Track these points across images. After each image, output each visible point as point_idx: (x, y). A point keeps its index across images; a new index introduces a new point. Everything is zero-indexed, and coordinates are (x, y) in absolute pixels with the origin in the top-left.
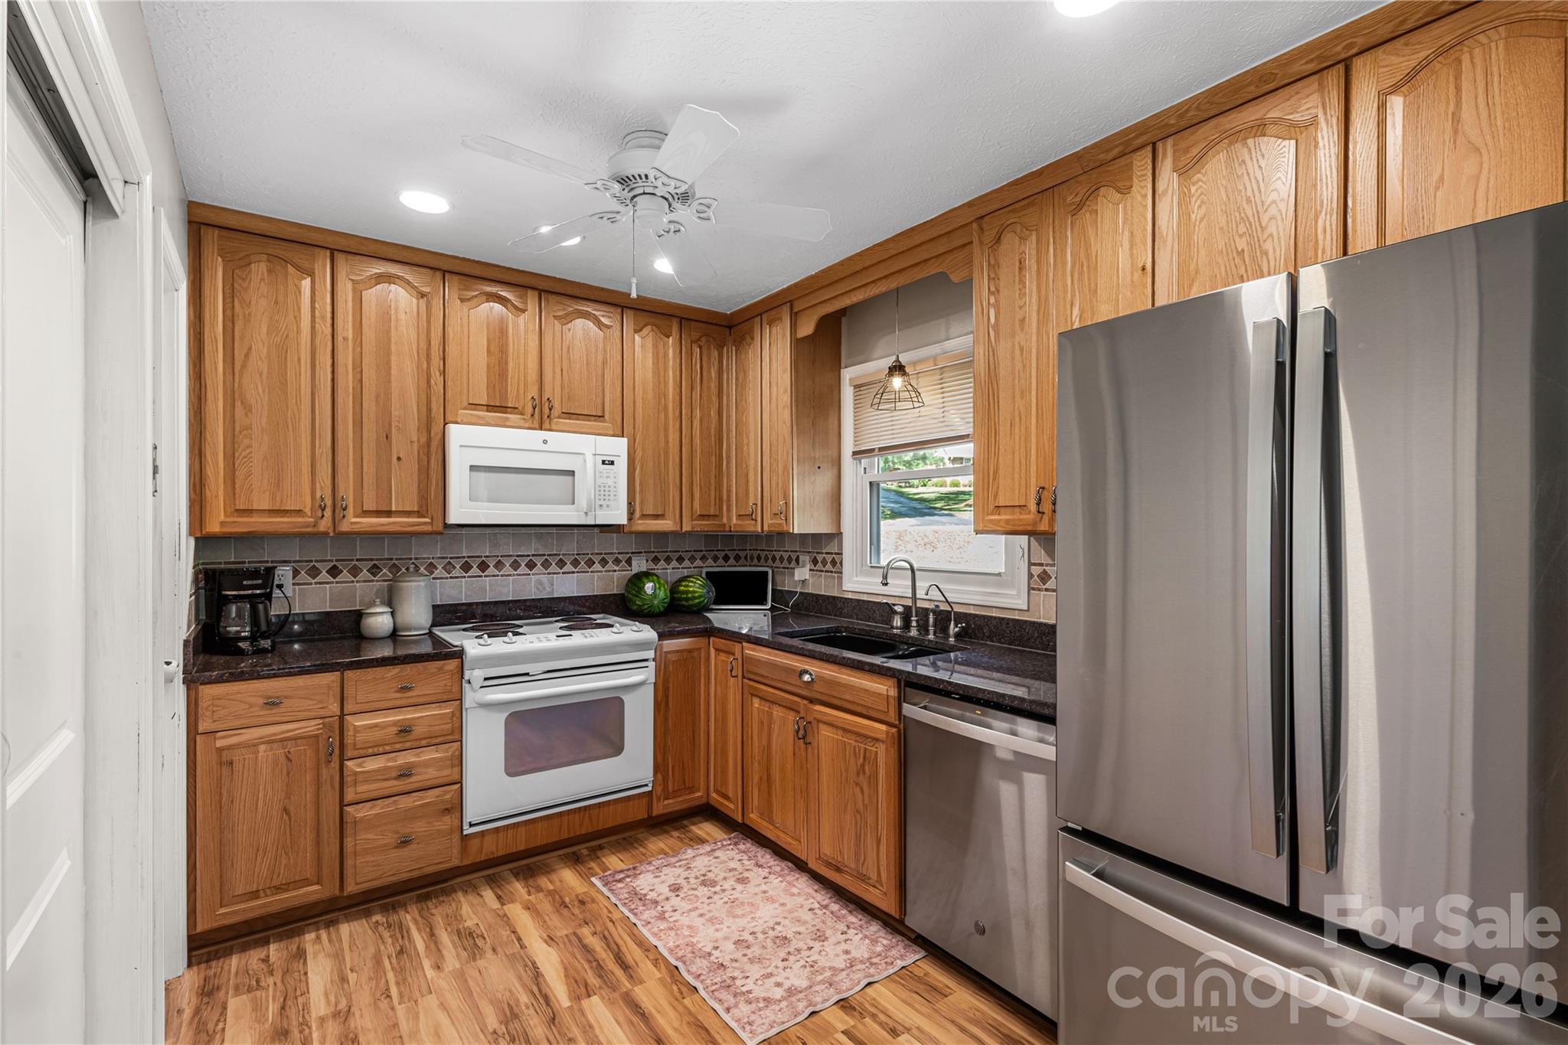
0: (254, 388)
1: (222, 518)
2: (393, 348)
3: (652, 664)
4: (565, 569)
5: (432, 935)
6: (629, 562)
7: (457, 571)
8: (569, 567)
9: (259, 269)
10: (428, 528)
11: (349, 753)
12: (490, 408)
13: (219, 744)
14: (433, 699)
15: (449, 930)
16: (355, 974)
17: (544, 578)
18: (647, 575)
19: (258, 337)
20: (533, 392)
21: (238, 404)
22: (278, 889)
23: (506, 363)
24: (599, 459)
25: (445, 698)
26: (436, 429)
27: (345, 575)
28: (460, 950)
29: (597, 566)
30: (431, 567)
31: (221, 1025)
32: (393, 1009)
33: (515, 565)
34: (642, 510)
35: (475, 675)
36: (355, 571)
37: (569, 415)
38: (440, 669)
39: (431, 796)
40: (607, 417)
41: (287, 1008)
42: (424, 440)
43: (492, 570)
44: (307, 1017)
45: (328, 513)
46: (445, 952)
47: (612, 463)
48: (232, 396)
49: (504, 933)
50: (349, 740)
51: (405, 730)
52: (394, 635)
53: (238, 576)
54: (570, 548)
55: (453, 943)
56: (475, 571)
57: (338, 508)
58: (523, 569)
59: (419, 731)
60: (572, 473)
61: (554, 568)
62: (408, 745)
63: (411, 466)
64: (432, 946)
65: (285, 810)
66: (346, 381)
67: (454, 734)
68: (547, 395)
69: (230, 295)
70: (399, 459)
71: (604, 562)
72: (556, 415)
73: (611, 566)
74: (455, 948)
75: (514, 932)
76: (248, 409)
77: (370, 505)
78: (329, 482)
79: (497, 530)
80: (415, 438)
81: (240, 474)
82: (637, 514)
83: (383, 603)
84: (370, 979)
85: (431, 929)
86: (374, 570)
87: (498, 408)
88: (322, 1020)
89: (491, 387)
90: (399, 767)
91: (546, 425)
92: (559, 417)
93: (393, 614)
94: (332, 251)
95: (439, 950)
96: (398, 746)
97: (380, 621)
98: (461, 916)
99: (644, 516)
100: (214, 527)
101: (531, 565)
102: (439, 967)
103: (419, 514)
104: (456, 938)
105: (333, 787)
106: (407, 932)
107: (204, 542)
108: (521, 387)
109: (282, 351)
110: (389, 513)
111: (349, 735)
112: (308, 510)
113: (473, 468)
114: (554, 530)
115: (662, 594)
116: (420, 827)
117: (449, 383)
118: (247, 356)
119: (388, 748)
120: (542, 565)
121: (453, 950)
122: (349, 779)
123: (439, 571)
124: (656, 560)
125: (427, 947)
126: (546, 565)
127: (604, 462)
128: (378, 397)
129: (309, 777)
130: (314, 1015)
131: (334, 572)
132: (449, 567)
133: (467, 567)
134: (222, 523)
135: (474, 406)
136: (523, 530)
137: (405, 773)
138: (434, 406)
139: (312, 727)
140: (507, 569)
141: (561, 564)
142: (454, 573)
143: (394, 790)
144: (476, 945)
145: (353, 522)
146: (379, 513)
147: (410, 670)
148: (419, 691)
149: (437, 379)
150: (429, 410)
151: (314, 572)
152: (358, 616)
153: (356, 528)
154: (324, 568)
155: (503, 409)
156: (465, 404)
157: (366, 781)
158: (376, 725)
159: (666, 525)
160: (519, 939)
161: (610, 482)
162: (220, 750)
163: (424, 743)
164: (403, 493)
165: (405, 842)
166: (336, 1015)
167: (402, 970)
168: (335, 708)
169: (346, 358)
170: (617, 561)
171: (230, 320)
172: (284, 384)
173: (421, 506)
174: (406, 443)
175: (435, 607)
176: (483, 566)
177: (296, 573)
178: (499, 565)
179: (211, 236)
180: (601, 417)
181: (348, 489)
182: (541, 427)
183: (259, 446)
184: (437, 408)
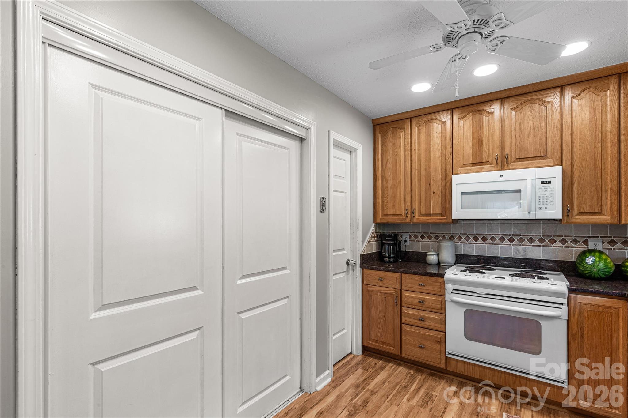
0: (389, 174)
1: (380, 217)
2: (432, 149)
3: (565, 308)
4: (534, 244)
5: (419, 388)
6: (586, 242)
7: (471, 240)
8: (536, 243)
9: (390, 133)
10: (445, 221)
11: (403, 305)
12: (474, 164)
13: (369, 289)
14: (434, 292)
15: (426, 391)
16: (388, 384)
17: (520, 248)
18: (591, 252)
19: (390, 157)
20: (498, 152)
21: (384, 180)
22: (383, 343)
23: (482, 141)
24: (539, 182)
25: (438, 293)
26: (448, 178)
27: (426, 239)
28: (421, 400)
29: (558, 243)
30: (460, 238)
31: (351, 374)
32: (384, 402)
33: (502, 239)
34: (579, 209)
35: (449, 287)
36: (429, 238)
37: (521, 159)
38: (436, 281)
39: (432, 333)
40: (549, 156)
41: (366, 380)
42: (444, 184)
43: (489, 241)
44: (366, 386)
45: (409, 215)
46: (416, 397)
47: (549, 182)
49: (441, 406)
50: (403, 299)
51: (422, 302)
52: (438, 264)
53: (385, 237)
54: (538, 231)
55: (422, 395)
56: (480, 241)
57: (412, 214)
58: (506, 241)
59: (428, 304)
60: (519, 191)
61: (526, 242)
62: (423, 308)
63: (438, 195)
64: (415, 392)
65: (384, 317)
66: (416, 166)
67: (442, 310)
68: (507, 151)
69: (383, 146)
70: (434, 193)
71: (564, 241)
72: (513, 160)
73: (569, 243)
74: (421, 398)
75: (445, 408)
76: (387, 181)
77: (423, 212)
78: (410, 204)
79: (491, 222)
80: (440, 184)
81: (385, 203)
82: (576, 212)
83: (434, 251)
84: (390, 388)
85: (421, 386)
86: (435, 238)
87: (478, 163)
88: (368, 390)
89: (474, 154)
90: (420, 316)
91: (506, 167)
92: (514, 162)
93: (438, 255)
94: (411, 118)
95: (415, 395)
96: (420, 308)
97: (432, 258)
98: (435, 389)
99: (580, 213)
101: (511, 240)
102: (409, 400)
103: (442, 215)
104: (424, 395)
105: (398, 315)
106: (414, 382)
107: (378, 225)
109: (396, 160)
110: (430, 215)
111: (403, 297)
112: (403, 214)
113: (463, 194)
114: (526, 222)
115: (602, 265)
116: (428, 344)
117: (454, 157)
118: (386, 164)
119: (416, 307)
120: (519, 240)
121: (419, 398)
122: (403, 314)
123: (463, 240)
124: (613, 243)
125: (413, 391)
126: (521, 240)
127: (542, 183)
128: (426, 169)
129: (391, 308)
130: (368, 387)
131: (422, 237)
132: (467, 238)
133: (476, 239)
134: (380, 219)
135: (466, 165)
136: (507, 222)
137: (422, 319)
138: (448, 169)
139: (392, 291)
140: (497, 241)
141: (531, 240)
142: (470, 241)
143: (418, 325)
144: (428, 402)
145: (418, 218)
146: (427, 215)
147: (424, 278)
148: (427, 288)
149: (449, 157)
150: (446, 170)
151: (416, 237)
152: (425, 255)
153: (419, 221)
154: (419, 235)
155: (481, 163)
156: (462, 165)
157: (408, 317)
158: (412, 297)
159: (605, 218)
160: (444, 412)
161: (547, 194)
162: (369, 291)
163: (430, 310)
164: (436, 206)
165: (421, 347)
166: (372, 391)
167: (400, 392)
168: (398, 286)
169: (416, 157)
170: (575, 241)
171: (382, 153)
172: (396, 171)
173: (442, 211)
174: (436, 187)
175: (456, 254)
176: (484, 239)
177: (410, 237)
178: (493, 239)
179: (378, 128)
180: (545, 156)
181: (416, 206)
182: (502, 169)
183: (389, 193)
184: (449, 169)
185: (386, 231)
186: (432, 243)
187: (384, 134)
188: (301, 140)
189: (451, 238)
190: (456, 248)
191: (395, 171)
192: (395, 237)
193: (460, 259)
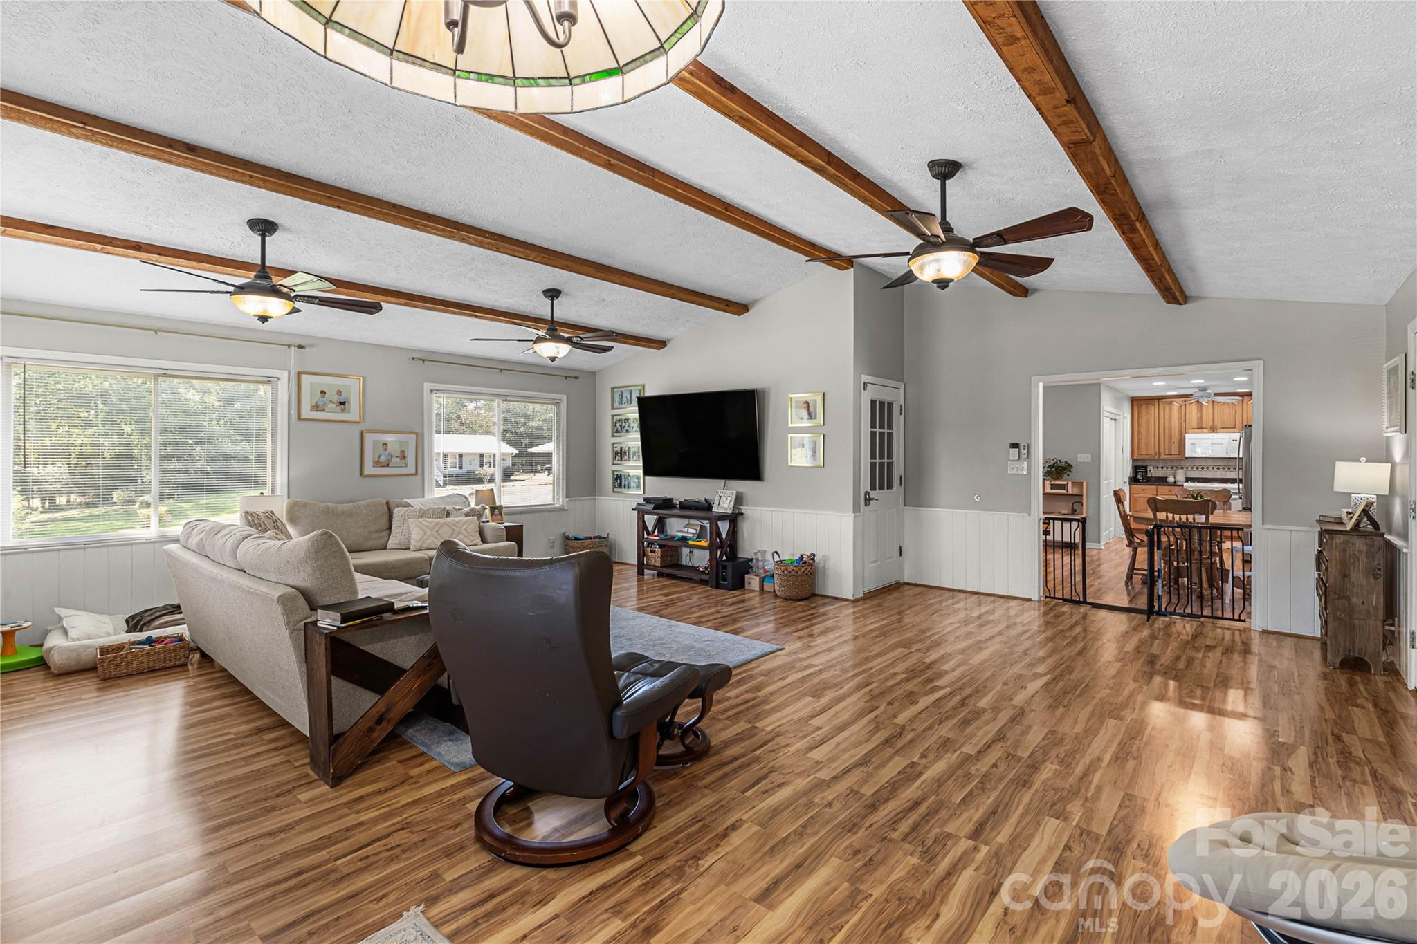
0: (1143, 431)
2: (1172, 417)
7: (1195, 469)
9: (1144, 407)
10: (1180, 458)
12: (1198, 428)
17: (1222, 472)
19: (1143, 420)
20: (1211, 423)
23: (1202, 417)
24: (1232, 439)
26: (1183, 435)
27: (1165, 469)
30: (1187, 468)
33: (1213, 468)
36: (1167, 468)
37: (1222, 428)
42: (1180, 438)
43: (1205, 469)
45: (1157, 454)
48: (1139, 432)
52: (1175, 482)
53: (1139, 467)
56: (1200, 469)
57: (1160, 454)
58: (1216, 469)
60: (1222, 443)
63: (1177, 444)
66: (1162, 426)
68: (1216, 423)
69: (1138, 413)
70: (1174, 442)
72: (1219, 428)
76: (1141, 435)
77: (1166, 452)
78: (1158, 448)
79: (1207, 459)
80: (1178, 437)
81: (1140, 447)
83: (1172, 475)
86: (1172, 468)
87: (1200, 428)
89: (1198, 424)
91: (1216, 431)
93: (1175, 477)
94: (1158, 400)
97: (1171, 479)
100: (1135, 458)
101: (1218, 468)
103: (1178, 455)
107: (1134, 460)
108: (1207, 421)
109: (1148, 422)
110: (1171, 454)
112: (1153, 454)
113: (1193, 444)
117: (1186, 424)
118: (1142, 424)
120: (1222, 468)
126: (1224, 468)
128: (1169, 429)
131: (1162, 468)
132: (1192, 468)
133: (1197, 468)
134: (1137, 456)
135: (1194, 429)
140: (1210, 469)
141: (1229, 468)
145: (1163, 456)
146: (1169, 454)
149: (1184, 423)
150: (1181, 431)
151: (1158, 468)
152: (1166, 478)
153: (1164, 458)
155: (1202, 428)
156: (1191, 428)
164: (1175, 450)
168: (1155, 493)
169: (1162, 422)
171: (1138, 417)
173: (1179, 453)
174: (1175, 439)
176: (1203, 468)
177: (1152, 468)
178: (1207, 468)
179: (1135, 403)
180: (1235, 428)
181: (1162, 450)
182: (1213, 432)
183: (1143, 442)
184: (1183, 430)
185: (1139, 464)
186: (1169, 471)
187: (1140, 407)
188: (1115, 420)
189: (1182, 468)
190: (1186, 474)
191: (1148, 429)
192: (1146, 467)
193: (1188, 480)
